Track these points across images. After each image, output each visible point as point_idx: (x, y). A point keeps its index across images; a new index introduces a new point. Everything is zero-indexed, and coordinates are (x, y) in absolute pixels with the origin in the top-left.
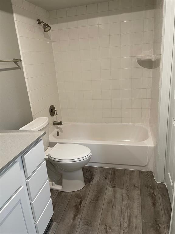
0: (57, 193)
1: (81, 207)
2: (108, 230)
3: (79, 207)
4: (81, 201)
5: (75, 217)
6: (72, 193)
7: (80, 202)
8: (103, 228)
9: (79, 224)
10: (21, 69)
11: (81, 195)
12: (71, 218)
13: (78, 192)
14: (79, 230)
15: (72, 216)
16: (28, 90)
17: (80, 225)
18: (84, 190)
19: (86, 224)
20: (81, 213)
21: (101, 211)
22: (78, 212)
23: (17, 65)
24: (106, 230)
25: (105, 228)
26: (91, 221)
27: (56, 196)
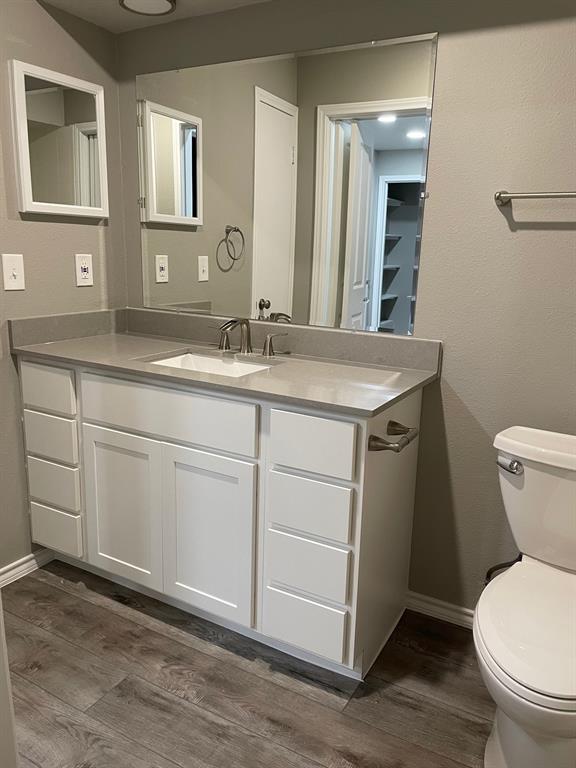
5: (352, 757)
12: (349, 745)
14: (295, 758)
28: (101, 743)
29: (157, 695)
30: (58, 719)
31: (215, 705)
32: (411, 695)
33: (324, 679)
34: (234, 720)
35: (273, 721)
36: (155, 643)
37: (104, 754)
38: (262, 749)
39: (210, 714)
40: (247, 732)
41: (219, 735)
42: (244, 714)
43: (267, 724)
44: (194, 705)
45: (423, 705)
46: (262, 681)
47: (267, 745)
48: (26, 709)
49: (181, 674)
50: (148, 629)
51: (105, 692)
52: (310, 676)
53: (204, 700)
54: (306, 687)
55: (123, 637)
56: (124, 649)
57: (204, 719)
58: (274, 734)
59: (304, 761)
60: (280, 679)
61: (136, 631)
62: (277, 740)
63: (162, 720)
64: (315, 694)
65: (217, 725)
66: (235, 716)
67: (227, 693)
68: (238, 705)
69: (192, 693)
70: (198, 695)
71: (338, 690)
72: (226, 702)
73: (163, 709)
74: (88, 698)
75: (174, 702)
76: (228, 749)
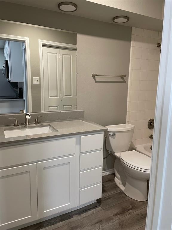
0: (119, 191)
1: (127, 212)
3: (126, 211)
4: (132, 209)
5: (117, 214)
6: (130, 198)
7: (130, 208)
10: (126, 83)
11: (135, 205)
12: (113, 213)
13: (135, 201)
14: (111, 224)
15: (115, 212)
16: (128, 100)
17: (115, 222)
18: (141, 203)
19: (120, 225)
20: (123, 216)
21: (141, 226)
22: (122, 213)
23: (123, 79)
26: (125, 226)
27: (116, 193)
32: (106, 196)
33: (90, 207)
35: (97, 223)
38: (104, 229)
42: (91, 227)
43: (97, 225)
45: (110, 196)
46: (82, 219)
47: (104, 227)
52: (88, 209)
54: (91, 212)
58: (101, 225)
60: (84, 215)
62: (104, 225)
64: (94, 211)
67: (80, 228)
68: (87, 227)
71: (96, 207)
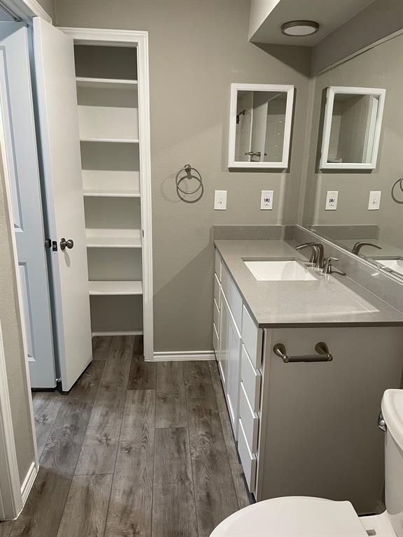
2: (131, 531)
8: (141, 533)
9: (197, 530)
14: (193, 517)
17: (193, 529)
19: (182, 534)
24: (135, 530)
25: (139, 533)
28: (145, 444)
29: (184, 443)
30: (145, 424)
31: (198, 467)
34: (194, 479)
35: (208, 495)
36: (213, 422)
37: (140, 449)
38: (187, 501)
39: (190, 468)
40: (192, 489)
41: (181, 479)
42: (202, 480)
43: (204, 494)
44: (191, 459)
47: (191, 502)
48: (142, 412)
49: (204, 443)
50: (218, 414)
51: (171, 427)
53: (196, 461)
55: (205, 409)
56: (199, 415)
57: (186, 468)
58: (200, 500)
59: (194, 523)
61: (214, 411)
62: (197, 504)
63: (173, 454)
65: (187, 475)
66: (198, 478)
67: (209, 467)
68: (205, 475)
69: (196, 454)
70: (197, 457)
72: (203, 470)
73: (179, 451)
74: (163, 424)
75: (185, 451)
76: (176, 488)
